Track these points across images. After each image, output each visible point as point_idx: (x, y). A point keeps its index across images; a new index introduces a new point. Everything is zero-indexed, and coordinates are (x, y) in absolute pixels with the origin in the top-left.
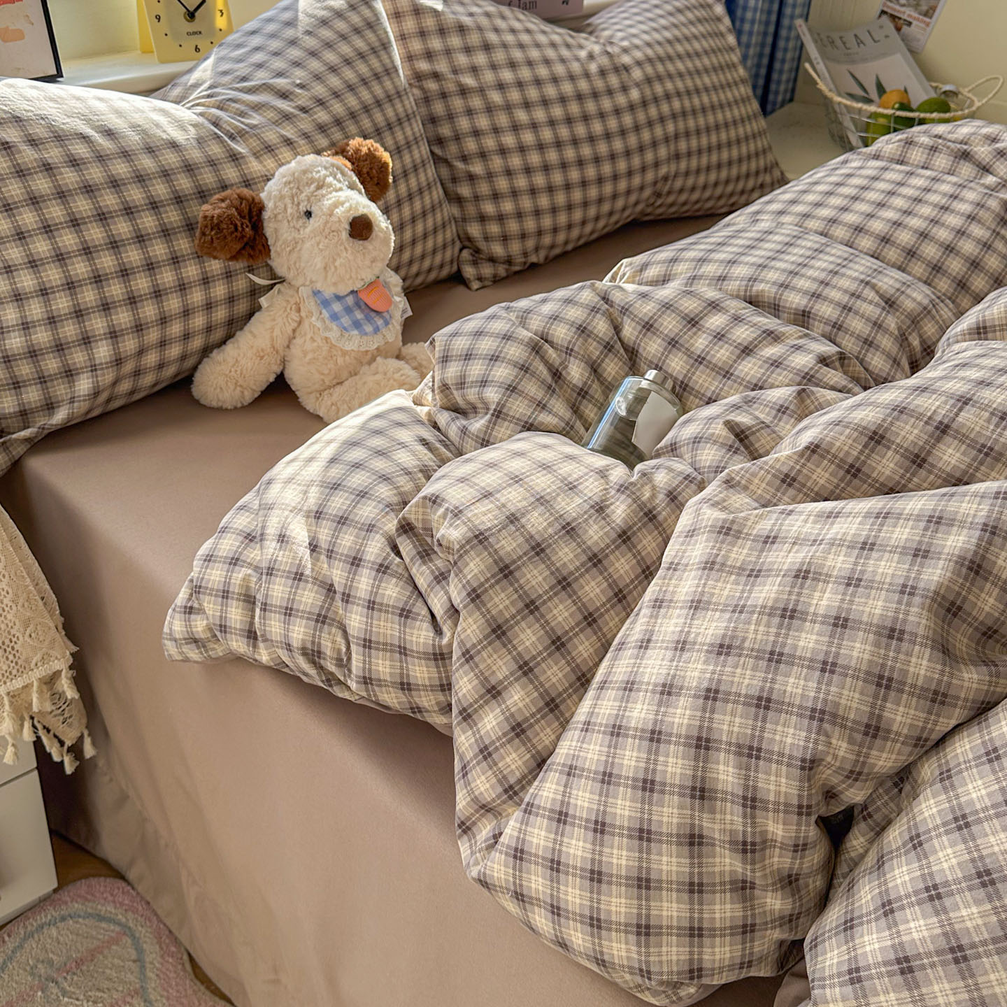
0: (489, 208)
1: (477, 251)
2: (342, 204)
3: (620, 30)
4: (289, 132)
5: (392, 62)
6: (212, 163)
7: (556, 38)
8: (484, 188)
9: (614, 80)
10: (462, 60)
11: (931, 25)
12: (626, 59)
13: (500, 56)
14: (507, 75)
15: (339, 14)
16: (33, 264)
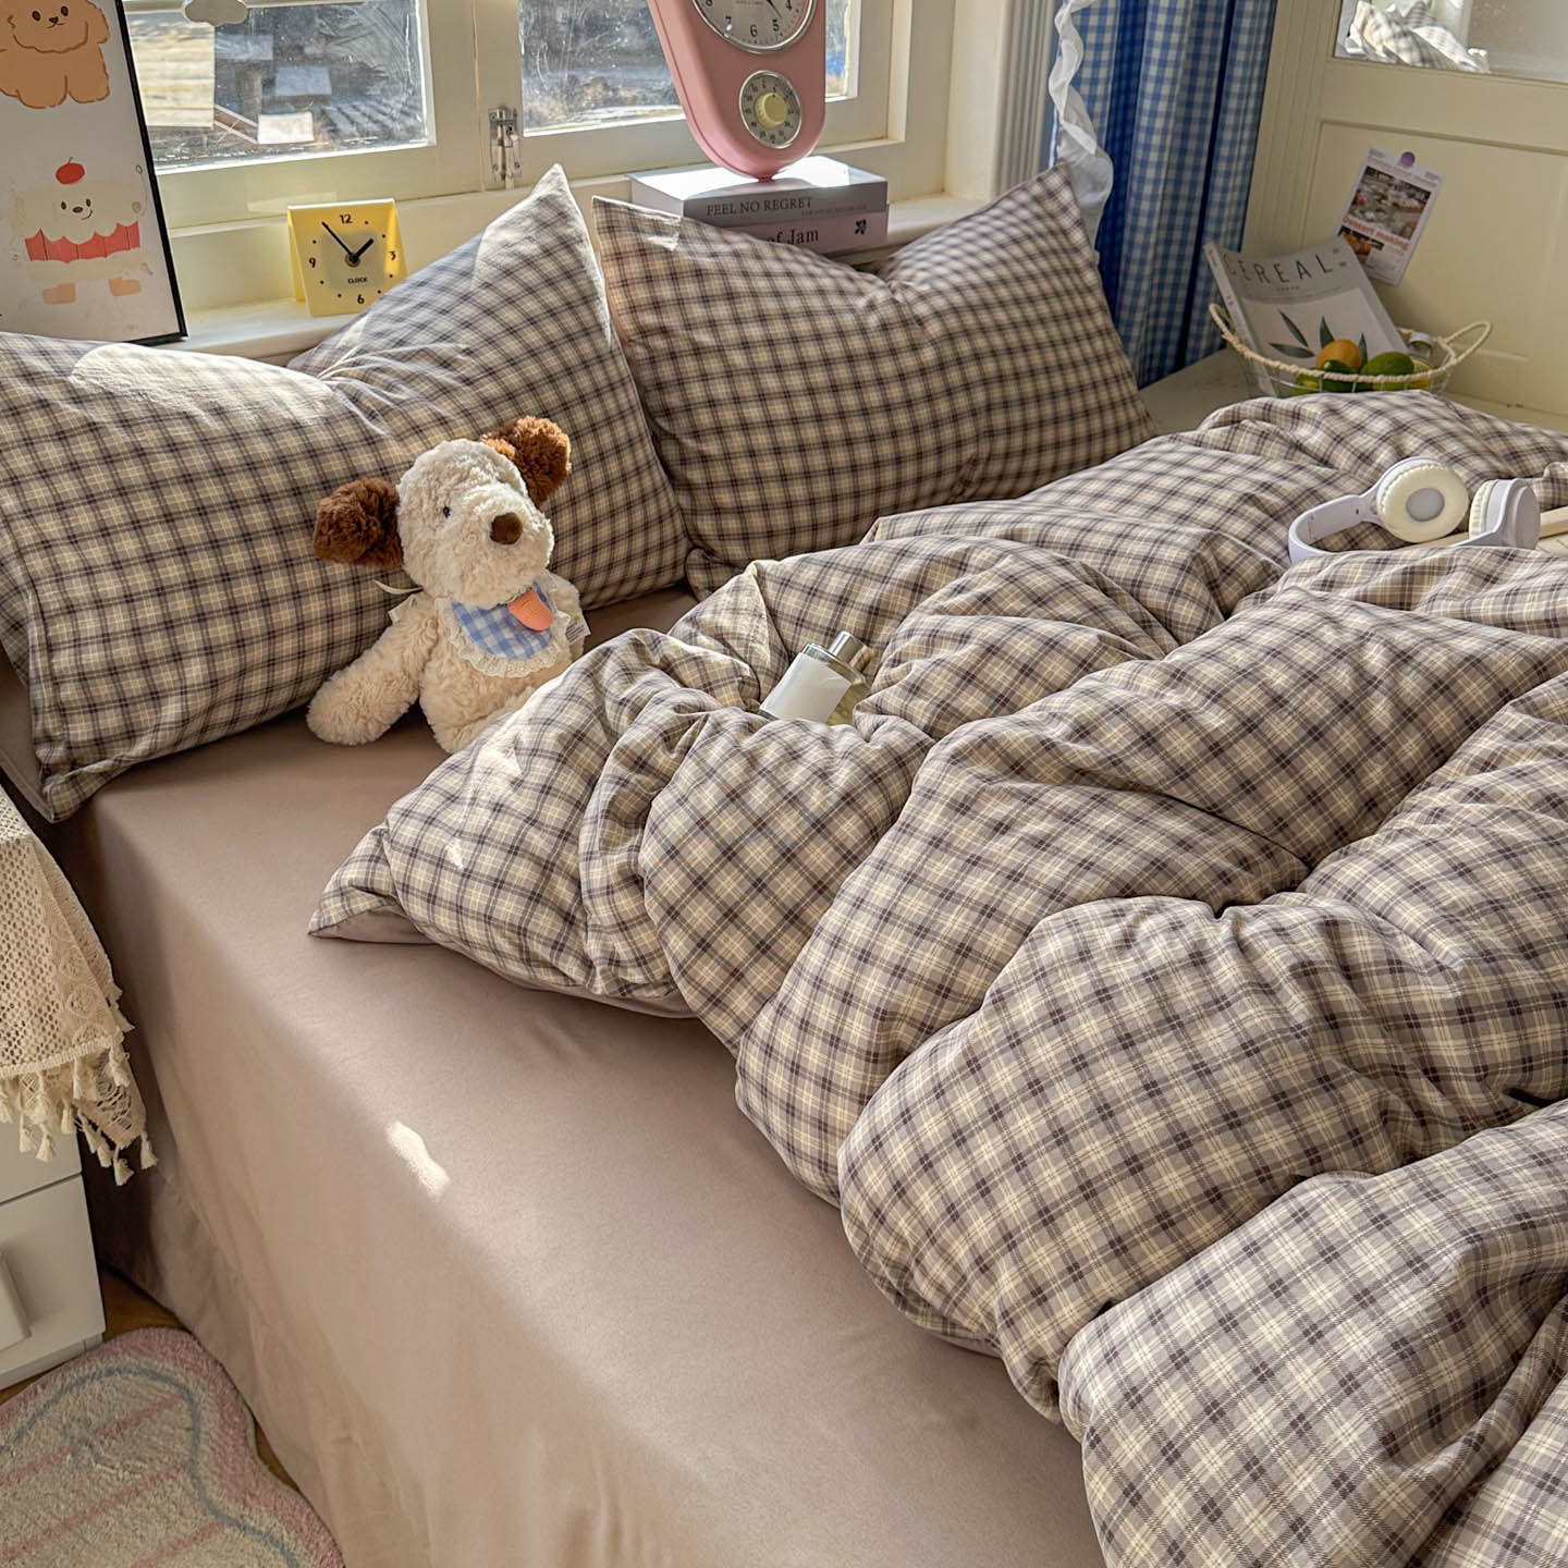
0: (725, 498)
1: (711, 552)
2: (485, 500)
3: (923, 270)
4: (445, 408)
5: (595, 318)
6: (342, 448)
7: (827, 283)
8: (719, 473)
9: (899, 337)
10: (697, 312)
11: (1410, 248)
12: (922, 309)
13: (746, 307)
14: (754, 332)
15: (528, 262)
16: (118, 565)
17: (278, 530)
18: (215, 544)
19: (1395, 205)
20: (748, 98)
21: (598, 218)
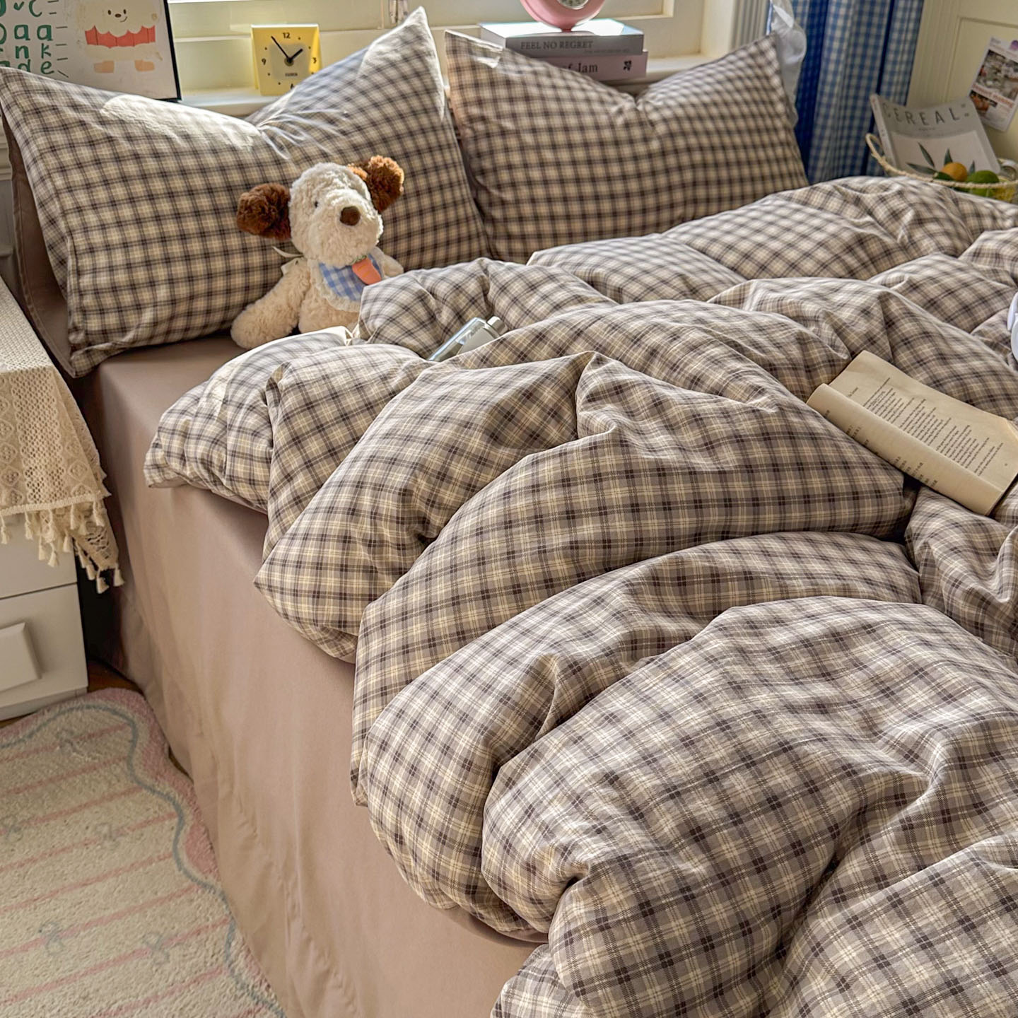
0: (514, 228)
2: (339, 197)
4: (327, 148)
5: (433, 103)
6: (260, 165)
7: (593, 95)
9: (637, 132)
10: (505, 107)
11: (1015, 107)
12: (654, 116)
13: (537, 106)
14: (541, 122)
15: (393, 64)
16: (120, 224)
17: (217, 211)
18: (178, 216)
19: (1006, 77)
21: (446, 44)
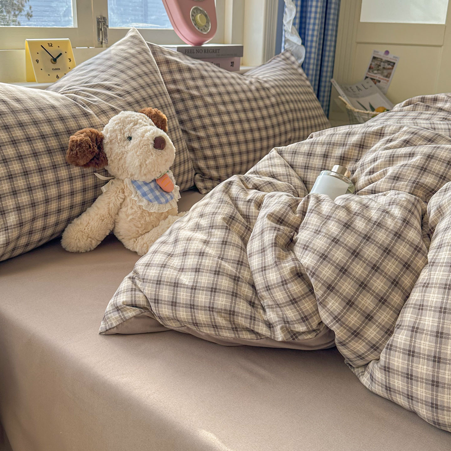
2: (149, 131)
10: (191, 83)
11: (389, 81)
12: (267, 85)
13: (209, 82)
19: (384, 68)
20: (193, 16)
